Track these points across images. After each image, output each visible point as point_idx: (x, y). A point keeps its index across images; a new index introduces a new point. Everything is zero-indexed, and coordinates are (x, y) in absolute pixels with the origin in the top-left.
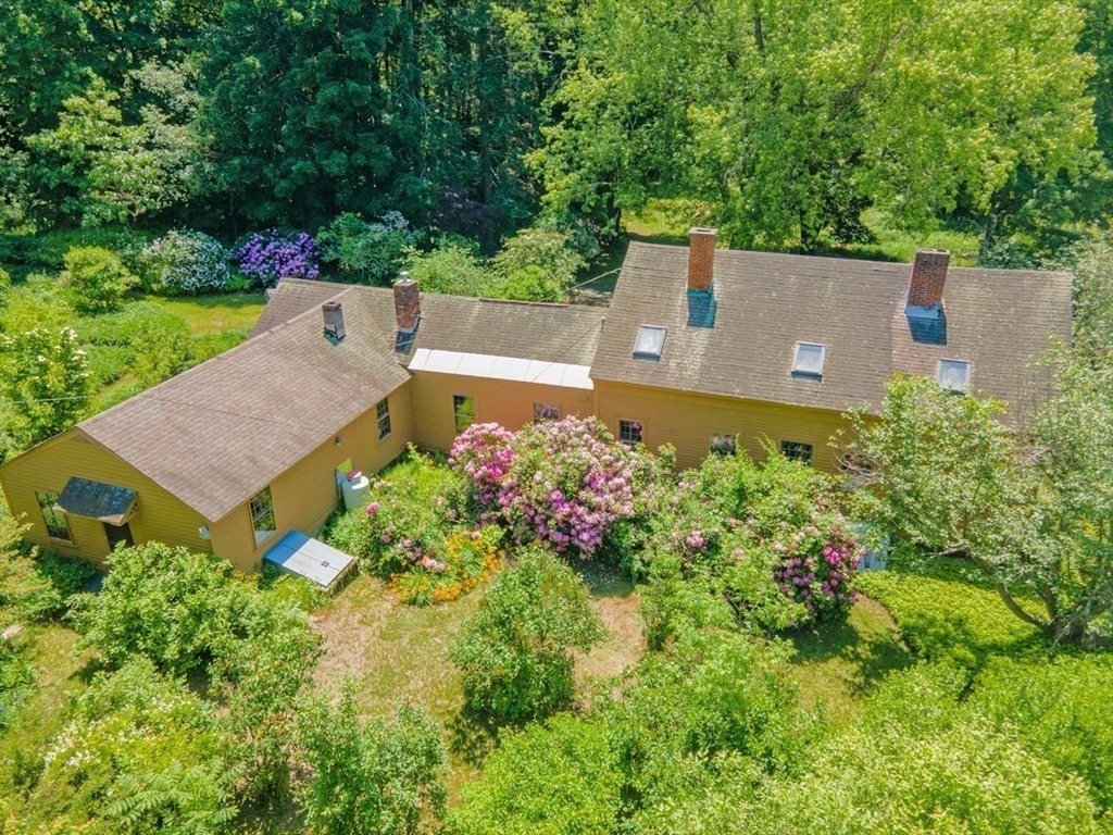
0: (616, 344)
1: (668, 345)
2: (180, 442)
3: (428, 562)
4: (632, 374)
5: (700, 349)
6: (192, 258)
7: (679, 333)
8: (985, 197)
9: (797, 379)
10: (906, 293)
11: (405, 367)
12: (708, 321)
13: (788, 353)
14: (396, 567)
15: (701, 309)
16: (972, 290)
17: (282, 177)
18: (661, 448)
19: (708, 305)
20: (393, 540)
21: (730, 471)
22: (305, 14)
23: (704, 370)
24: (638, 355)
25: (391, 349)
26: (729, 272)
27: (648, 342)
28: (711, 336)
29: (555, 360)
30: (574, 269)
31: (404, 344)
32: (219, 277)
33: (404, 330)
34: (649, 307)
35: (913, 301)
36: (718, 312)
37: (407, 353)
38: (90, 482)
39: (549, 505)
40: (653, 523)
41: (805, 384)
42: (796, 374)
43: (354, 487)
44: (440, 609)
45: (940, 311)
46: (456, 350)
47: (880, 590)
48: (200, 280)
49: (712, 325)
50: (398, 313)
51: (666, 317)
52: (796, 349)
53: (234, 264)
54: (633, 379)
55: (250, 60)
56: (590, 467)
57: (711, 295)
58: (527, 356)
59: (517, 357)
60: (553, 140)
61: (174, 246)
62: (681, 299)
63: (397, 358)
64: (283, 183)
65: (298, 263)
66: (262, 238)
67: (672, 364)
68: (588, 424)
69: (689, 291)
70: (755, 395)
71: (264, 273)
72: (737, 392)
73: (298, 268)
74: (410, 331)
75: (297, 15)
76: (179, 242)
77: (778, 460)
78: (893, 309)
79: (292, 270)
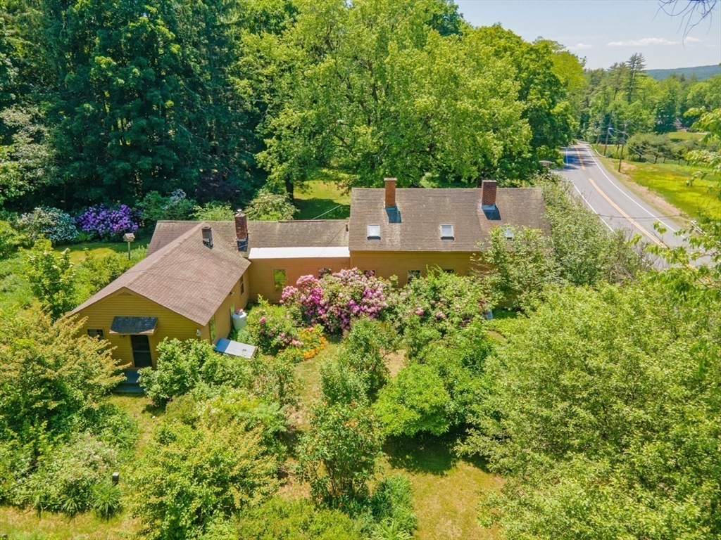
0: (358, 234)
1: (383, 232)
2: (170, 293)
3: (295, 342)
4: (370, 247)
5: (398, 233)
6: (53, 223)
7: (387, 227)
8: (496, 161)
9: (444, 240)
10: (481, 200)
11: (247, 258)
12: (398, 219)
13: (437, 230)
14: (280, 347)
15: (394, 216)
16: (506, 197)
17: (108, 172)
18: (391, 277)
19: (396, 213)
20: (275, 335)
21: (424, 283)
22: (126, 81)
23: (402, 241)
24: (370, 238)
25: (236, 250)
26: (403, 199)
27: (373, 231)
28: (401, 226)
29: (327, 246)
30: (292, 213)
31: (243, 247)
32: (71, 234)
33: (242, 240)
34: (369, 216)
35: (484, 203)
36: (402, 216)
37: (246, 251)
38: (127, 318)
39: (349, 307)
40: (396, 309)
41: (447, 242)
42: (443, 238)
43: (241, 317)
44: (308, 362)
45: (495, 206)
46: (273, 247)
47: (495, 327)
48: (59, 236)
49: (400, 222)
50: (237, 232)
51: (378, 220)
52: (440, 228)
53: (79, 226)
54: (371, 249)
55: (86, 105)
56: (365, 287)
57: (396, 208)
58: (312, 245)
59: (306, 246)
60: (271, 146)
61: (40, 217)
62: (383, 212)
63: (242, 254)
64: (110, 175)
65: (126, 222)
66: (95, 209)
67: (387, 240)
68: (354, 271)
69: (386, 207)
70: (428, 249)
71: (103, 229)
72: (419, 249)
73: (126, 224)
74: (245, 240)
75: (121, 81)
76: (43, 214)
77: (445, 275)
78: (476, 207)
79: (122, 226)
